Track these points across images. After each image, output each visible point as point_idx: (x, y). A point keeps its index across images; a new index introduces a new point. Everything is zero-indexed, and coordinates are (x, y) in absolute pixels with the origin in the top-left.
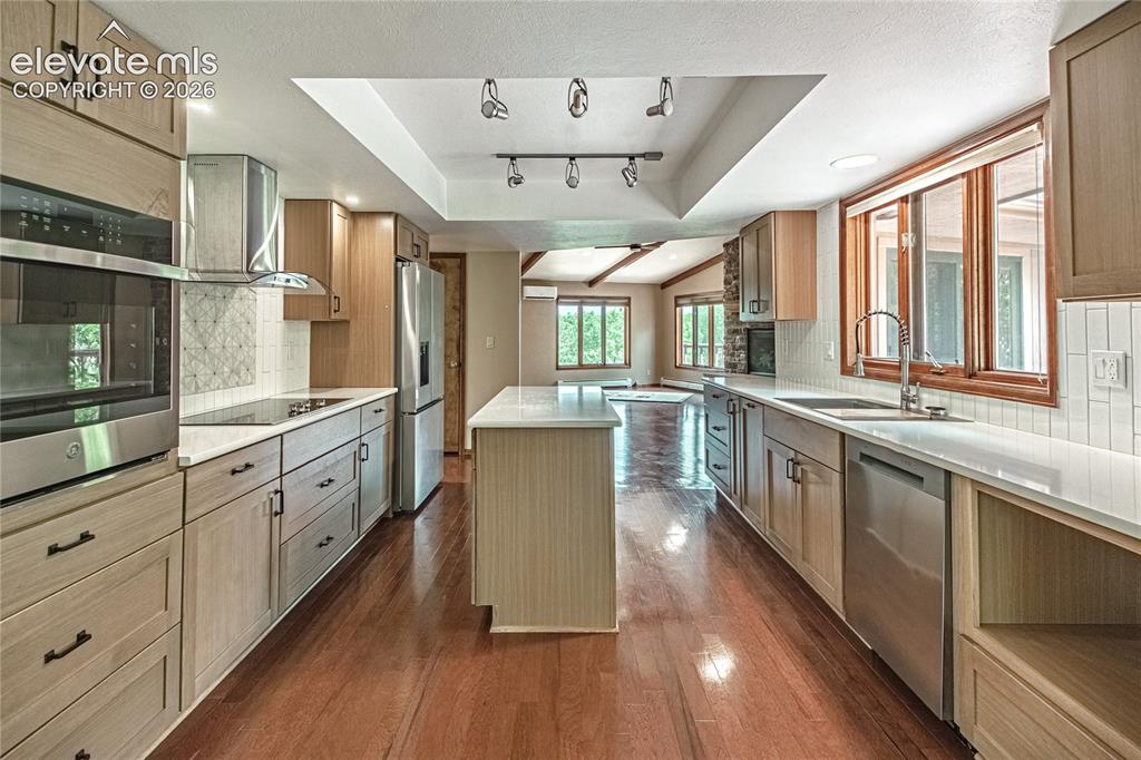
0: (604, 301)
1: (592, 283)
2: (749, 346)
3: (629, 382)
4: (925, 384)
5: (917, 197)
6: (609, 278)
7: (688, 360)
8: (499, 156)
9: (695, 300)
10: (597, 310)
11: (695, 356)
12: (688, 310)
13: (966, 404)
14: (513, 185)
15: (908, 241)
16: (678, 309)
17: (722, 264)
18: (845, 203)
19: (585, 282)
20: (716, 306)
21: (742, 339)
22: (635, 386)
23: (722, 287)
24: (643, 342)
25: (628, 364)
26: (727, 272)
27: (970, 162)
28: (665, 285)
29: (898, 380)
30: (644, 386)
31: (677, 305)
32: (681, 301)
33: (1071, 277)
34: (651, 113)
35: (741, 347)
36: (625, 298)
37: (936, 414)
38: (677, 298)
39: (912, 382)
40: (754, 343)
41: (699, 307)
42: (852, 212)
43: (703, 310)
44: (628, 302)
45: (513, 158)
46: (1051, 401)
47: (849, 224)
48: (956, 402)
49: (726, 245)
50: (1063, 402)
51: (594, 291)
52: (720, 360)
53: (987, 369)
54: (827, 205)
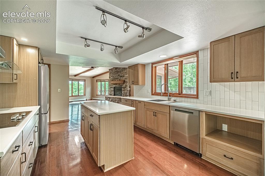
0: (78, 80)
1: (75, 76)
2: (114, 90)
3: (85, 99)
4: (172, 96)
5: (167, 64)
6: (80, 75)
7: (99, 93)
8: (82, 38)
9: (101, 81)
10: (77, 82)
11: (101, 93)
12: (99, 83)
13: (180, 99)
14: (86, 47)
15: (166, 72)
16: (97, 83)
17: (108, 73)
18: (153, 64)
19: (73, 75)
20: (106, 82)
21: (113, 89)
22: (86, 100)
23: (108, 78)
24: (88, 90)
25: (85, 95)
26: (110, 75)
27: (181, 59)
28: (93, 77)
29: (167, 96)
30: (89, 100)
31: (97, 82)
32: (98, 81)
33: (213, 79)
34: (139, 36)
35: (113, 91)
36: (84, 80)
37: (175, 101)
38: (96, 80)
39: (170, 96)
40: (116, 90)
41: (102, 82)
42: (154, 66)
43: (103, 83)
44: (85, 81)
45: (86, 39)
46: (197, 98)
47: (153, 68)
48: (178, 99)
49: (109, 70)
50: (199, 98)
51: (76, 78)
52: (107, 93)
53: (182, 93)
54: (149, 64)
